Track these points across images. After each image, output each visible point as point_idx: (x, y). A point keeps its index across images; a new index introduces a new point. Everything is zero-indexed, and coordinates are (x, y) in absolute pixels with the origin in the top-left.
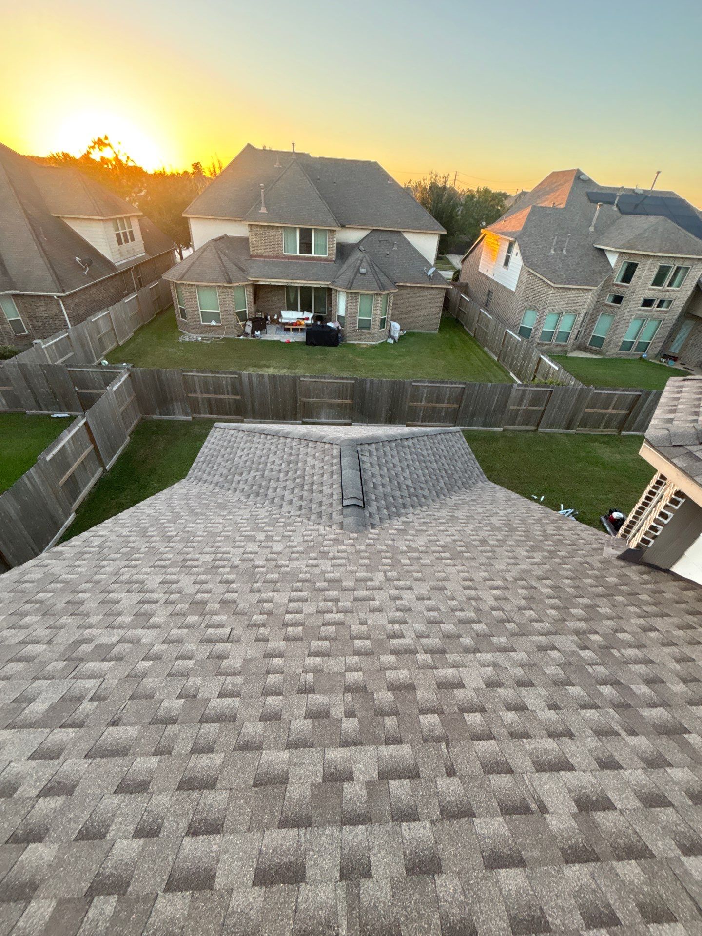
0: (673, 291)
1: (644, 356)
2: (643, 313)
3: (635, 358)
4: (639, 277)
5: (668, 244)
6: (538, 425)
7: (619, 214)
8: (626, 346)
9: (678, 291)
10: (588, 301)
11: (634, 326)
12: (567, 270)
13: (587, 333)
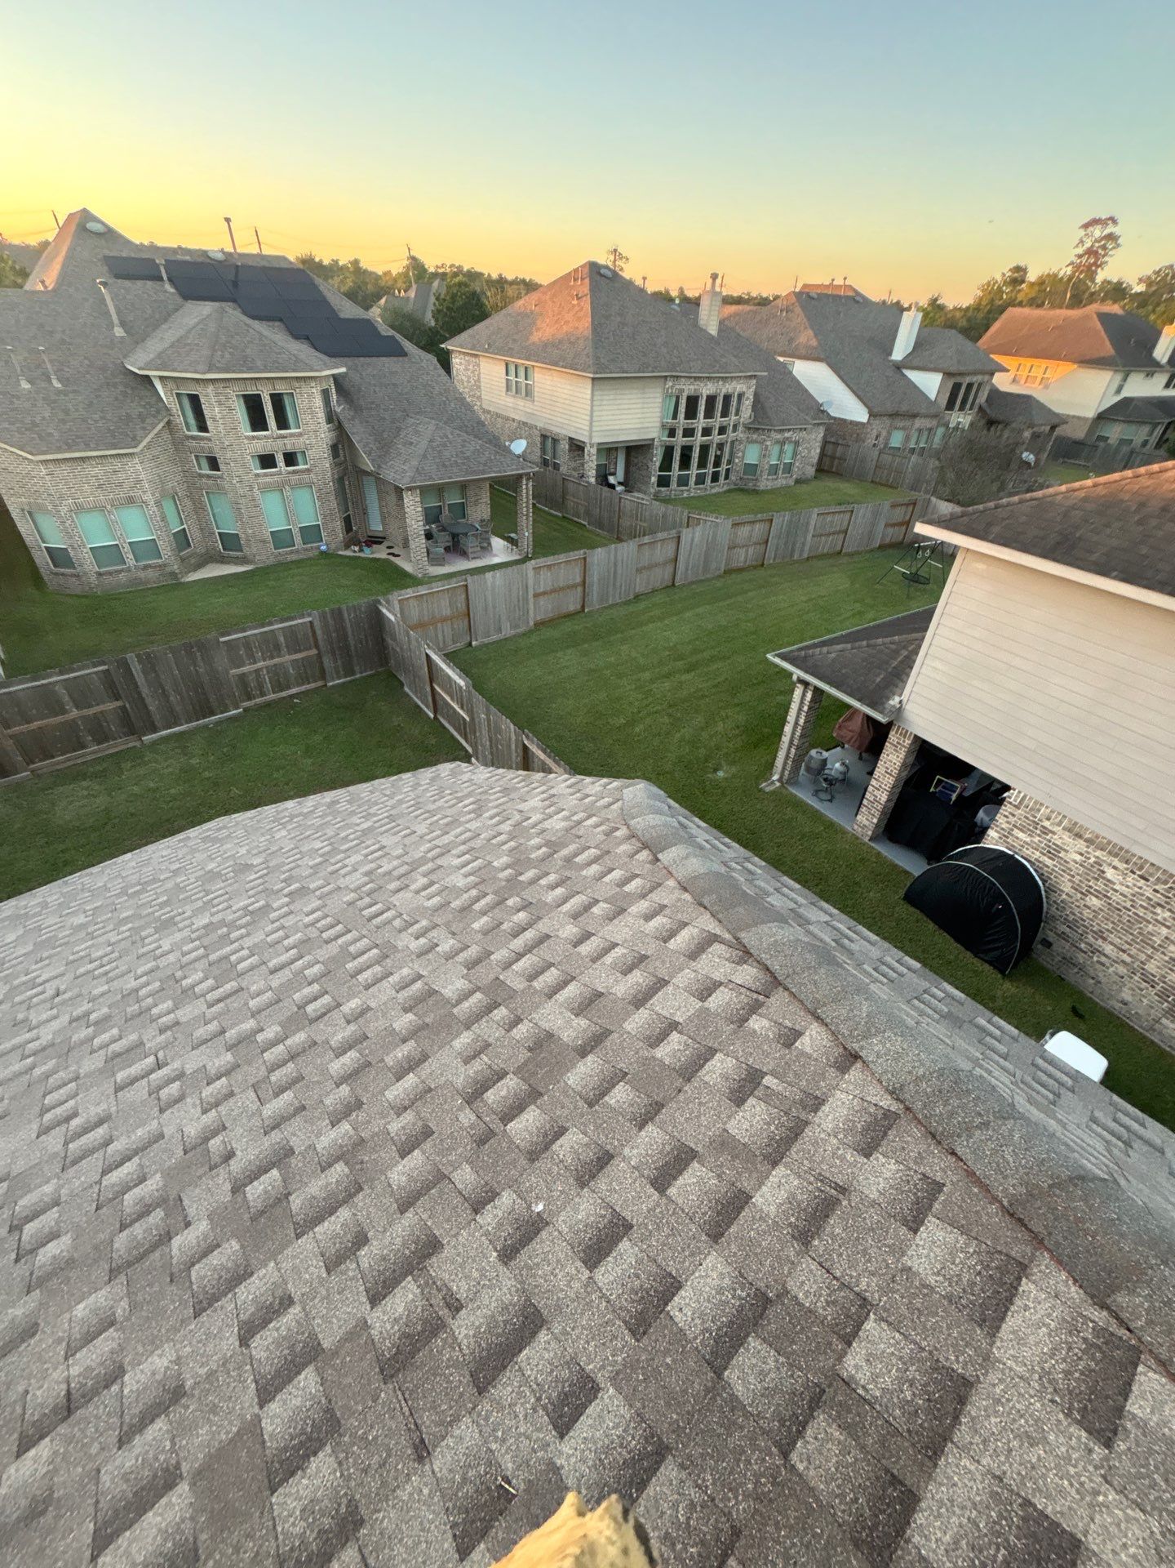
0: (292, 435)
1: (324, 548)
2: (268, 479)
3: (311, 554)
5: (227, 356)
7: (179, 300)
8: (281, 539)
9: (300, 435)
10: (147, 476)
11: (270, 504)
12: (63, 421)
13: (204, 531)
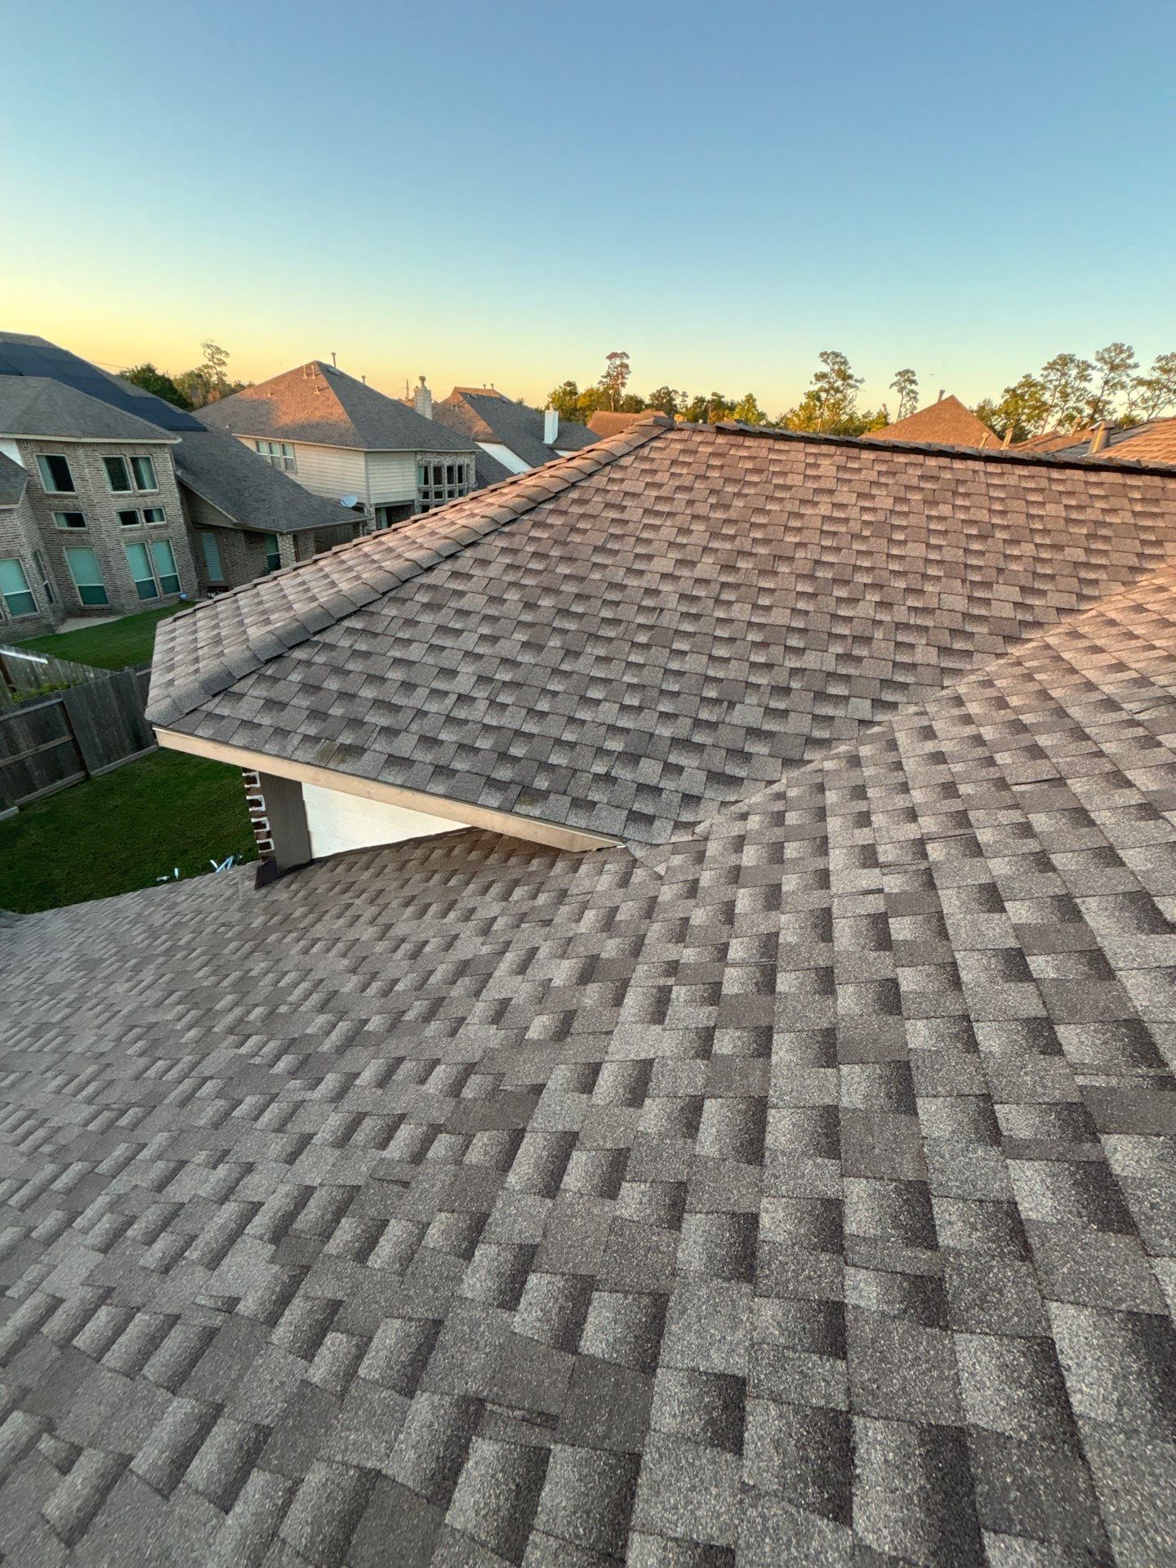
1: (183, 596)
2: (133, 534)
3: (172, 603)
4: (83, 479)
5: (90, 423)
6: (83, 766)
8: (147, 590)
9: (159, 494)
10: (21, 530)
11: (134, 557)
13: (65, 583)
